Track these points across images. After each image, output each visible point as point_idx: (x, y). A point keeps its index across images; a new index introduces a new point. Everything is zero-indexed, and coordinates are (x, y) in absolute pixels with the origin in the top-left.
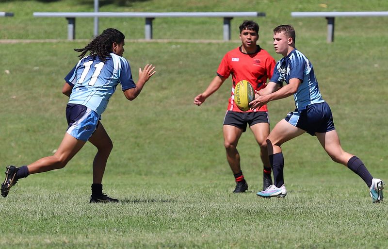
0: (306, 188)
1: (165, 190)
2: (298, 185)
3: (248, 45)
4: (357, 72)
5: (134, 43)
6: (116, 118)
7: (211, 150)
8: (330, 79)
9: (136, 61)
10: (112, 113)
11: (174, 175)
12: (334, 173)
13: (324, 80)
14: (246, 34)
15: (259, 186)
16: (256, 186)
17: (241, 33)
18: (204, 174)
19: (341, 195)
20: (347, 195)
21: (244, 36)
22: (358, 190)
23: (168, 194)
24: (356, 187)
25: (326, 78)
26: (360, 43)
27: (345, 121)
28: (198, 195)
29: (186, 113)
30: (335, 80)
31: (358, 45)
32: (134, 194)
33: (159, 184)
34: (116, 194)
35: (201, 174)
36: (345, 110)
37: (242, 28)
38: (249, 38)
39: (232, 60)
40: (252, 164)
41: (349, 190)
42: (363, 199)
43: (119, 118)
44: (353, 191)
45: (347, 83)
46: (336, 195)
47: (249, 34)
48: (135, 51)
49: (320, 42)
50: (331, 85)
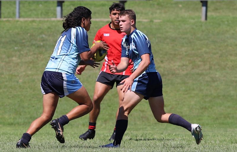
0: (185, 137)
1: (73, 138)
2: (179, 135)
3: (117, 23)
4: (226, 44)
5: (48, 21)
6: (34, 81)
7: (110, 106)
8: (204, 49)
9: (49, 36)
10: (31, 77)
11: (80, 126)
12: (207, 124)
13: (199, 51)
14: (115, 14)
15: (148, 135)
16: (145, 135)
17: (110, 14)
18: (104, 125)
19: (213, 142)
20: (218, 142)
21: (113, 16)
22: (226, 138)
23: (75, 141)
24: (225, 136)
25: (200, 49)
26: (228, 21)
27: (216, 83)
28: (99, 142)
29: (90, 76)
30: (208, 50)
31: (226, 23)
32: (48, 141)
33: (68, 133)
34: (34, 141)
35: (101, 125)
36: (216, 74)
37: (111, 9)
38: (117, 17)
39: (104, 36)
40: (142, 117)
41: (219, 138)
42: (230, 145)
43: (36, 80)
44: (223, 139)
45: (217, 53)
46: (209, 142)
47: (117, 14)
48: (49, 28)
49: (196, 20)
50: (205, 55)
